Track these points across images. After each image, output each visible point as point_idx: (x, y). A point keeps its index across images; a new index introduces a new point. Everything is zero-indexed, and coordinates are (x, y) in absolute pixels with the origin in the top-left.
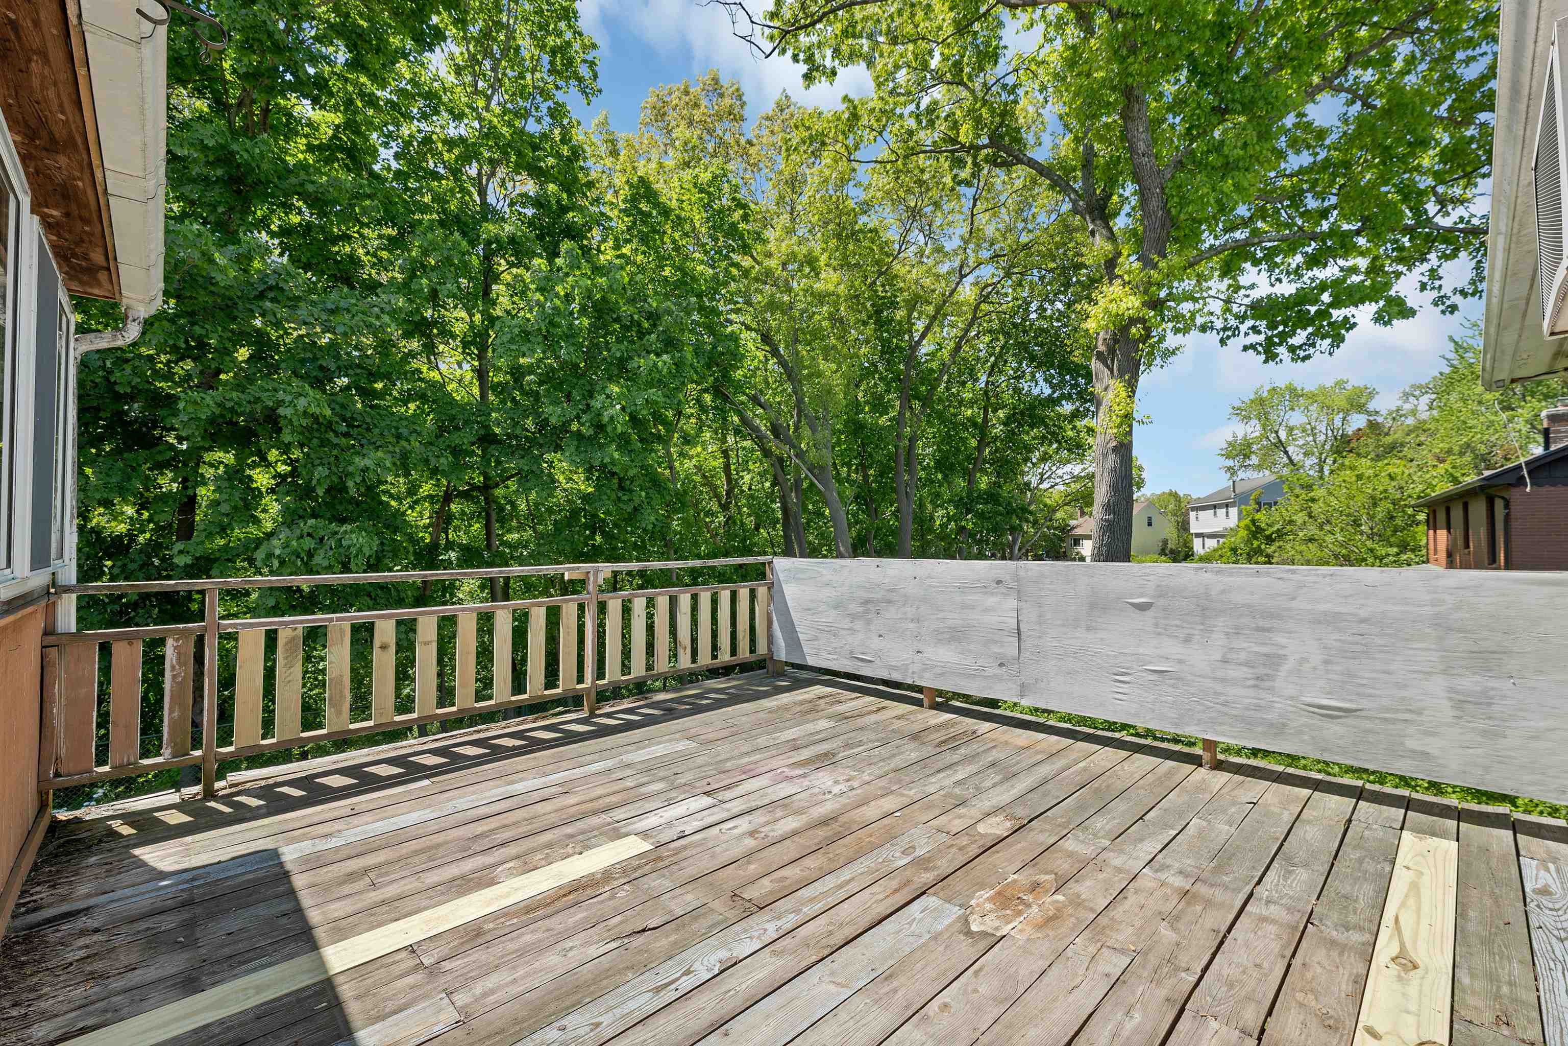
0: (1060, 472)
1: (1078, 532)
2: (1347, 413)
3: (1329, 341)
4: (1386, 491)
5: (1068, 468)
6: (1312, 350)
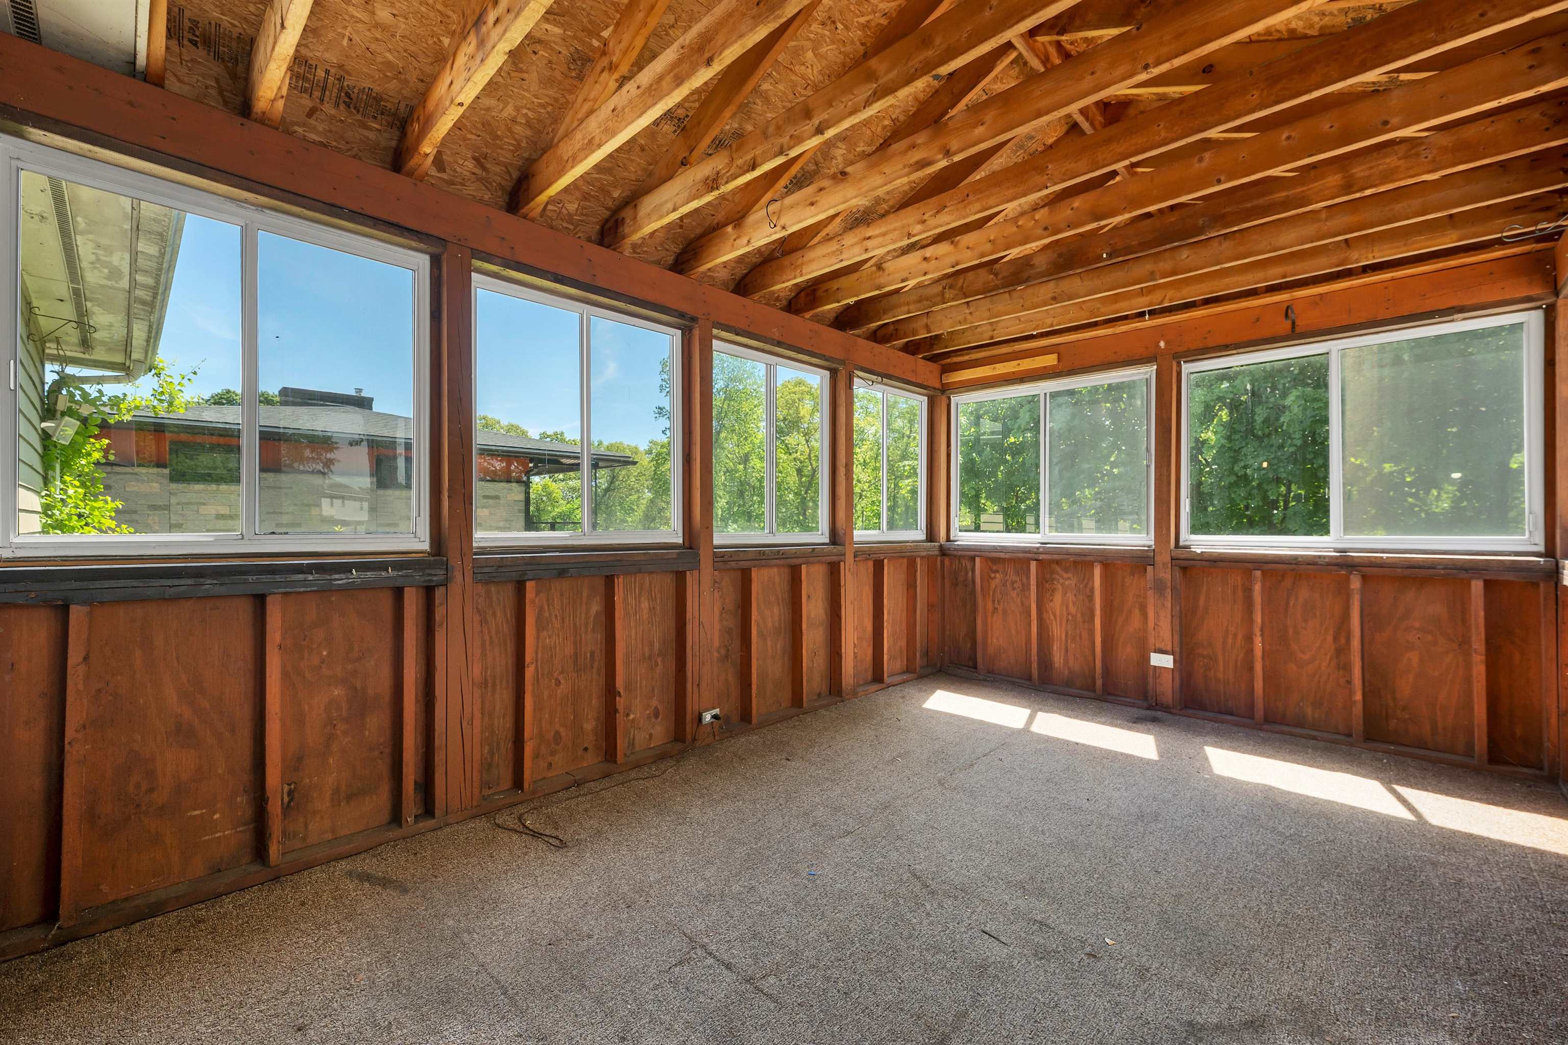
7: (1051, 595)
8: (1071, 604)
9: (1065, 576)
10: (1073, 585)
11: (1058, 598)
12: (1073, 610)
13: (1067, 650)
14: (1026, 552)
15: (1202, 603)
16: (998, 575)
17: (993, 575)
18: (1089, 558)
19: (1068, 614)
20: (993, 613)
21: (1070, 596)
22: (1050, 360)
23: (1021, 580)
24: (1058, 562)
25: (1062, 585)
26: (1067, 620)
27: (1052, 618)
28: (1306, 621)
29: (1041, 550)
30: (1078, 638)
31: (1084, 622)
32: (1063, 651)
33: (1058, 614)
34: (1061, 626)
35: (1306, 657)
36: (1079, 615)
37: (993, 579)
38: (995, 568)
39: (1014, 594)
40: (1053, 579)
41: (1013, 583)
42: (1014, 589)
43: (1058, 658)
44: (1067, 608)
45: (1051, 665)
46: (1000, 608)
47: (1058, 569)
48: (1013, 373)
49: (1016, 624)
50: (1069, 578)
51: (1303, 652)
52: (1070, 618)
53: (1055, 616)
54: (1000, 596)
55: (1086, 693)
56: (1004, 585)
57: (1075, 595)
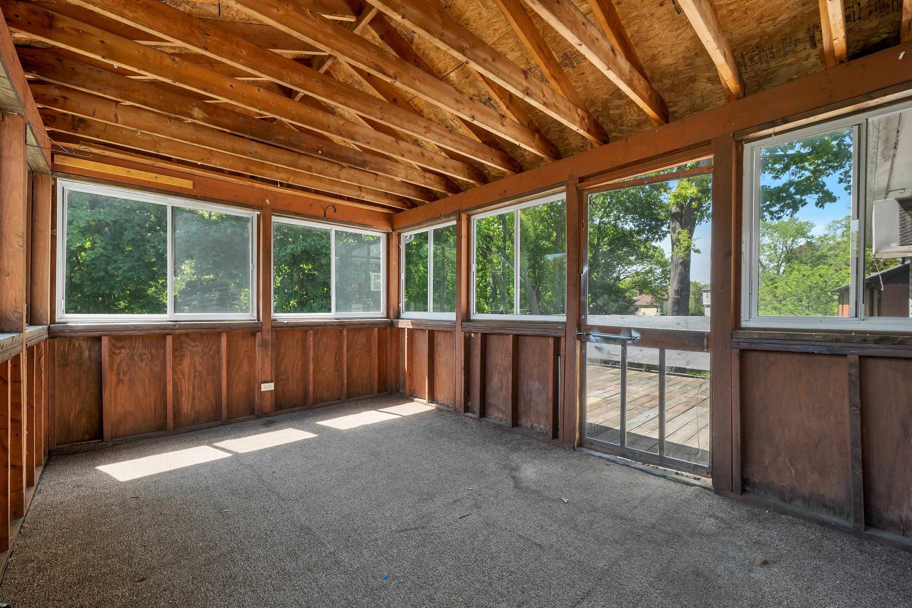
0: (629, 270)
1: (638, 303)
2: (795, 237)
3: (791, 210)
4: (817, 283)
5: (635, 267)
6: (782, 214)
7: (181, 360)
8: (198, 364)
9: (193, 344)
10: (200, 350)
11: (187, 362)
12: (199, 368)
13: (194, 398)
14: (163, 329)
15: (282, 351)
16: (123, 351)
17: (118, 351)
18: (218, 330)
19: (195, 372)
20: (117, 385)
21: (197, 359)
22: (187, 184)
23: (150, 352)
24: (186, 335)
25: (190, 351)
26: (194, 377)
27: (181, 377)
28: (325, 352)
29: (177, 326)
30: (203, 387)
31: (208, 375)
32: (190, 399)
33: (186, 373)
34: (189, 381)
35: (325, 369)
36: (204, 371)
37: (117, 355)
38: (119, 345)
39: (143, 365)
40: (182, 348)
41: (141, 356)
42: (142, 360)
43: (186, 406)
44: (195, 366)
45: (180, 413)
46: (126, 379)
47: (187, 340)
48: (149, 182)
49: (145, 389)
50: (195, 346)
51: (324, 367)
52: (197, 374)
53: (184, 376)
54: (126, 369)
55: (215, 423)
56: (131, 358)
57: (202, 357)
